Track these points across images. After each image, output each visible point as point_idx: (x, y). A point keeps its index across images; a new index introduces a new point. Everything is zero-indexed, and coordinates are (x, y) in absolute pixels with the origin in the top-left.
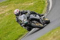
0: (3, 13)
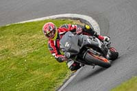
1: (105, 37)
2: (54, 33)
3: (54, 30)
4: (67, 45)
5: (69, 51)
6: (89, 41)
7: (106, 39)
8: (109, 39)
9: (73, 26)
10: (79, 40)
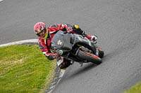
4: (60, 43)
5: (62, 48)
8: (96, 38)
10: (71, 38)
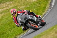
0: (8, 8)
1: (39, 16)
2: (16, 14)
3: (16, 12)
4: (20, 19)
6: (30, 18)
7: (39, 17)
8: (40, 17)
9: (24, 11)
10: (25, 17)
